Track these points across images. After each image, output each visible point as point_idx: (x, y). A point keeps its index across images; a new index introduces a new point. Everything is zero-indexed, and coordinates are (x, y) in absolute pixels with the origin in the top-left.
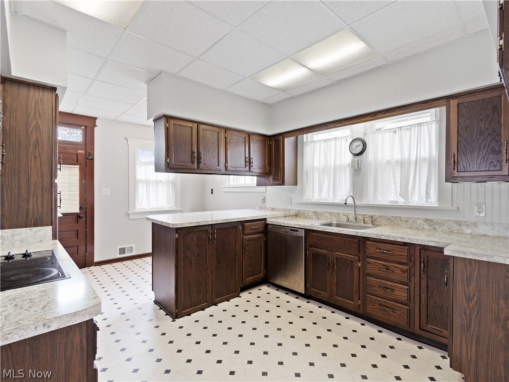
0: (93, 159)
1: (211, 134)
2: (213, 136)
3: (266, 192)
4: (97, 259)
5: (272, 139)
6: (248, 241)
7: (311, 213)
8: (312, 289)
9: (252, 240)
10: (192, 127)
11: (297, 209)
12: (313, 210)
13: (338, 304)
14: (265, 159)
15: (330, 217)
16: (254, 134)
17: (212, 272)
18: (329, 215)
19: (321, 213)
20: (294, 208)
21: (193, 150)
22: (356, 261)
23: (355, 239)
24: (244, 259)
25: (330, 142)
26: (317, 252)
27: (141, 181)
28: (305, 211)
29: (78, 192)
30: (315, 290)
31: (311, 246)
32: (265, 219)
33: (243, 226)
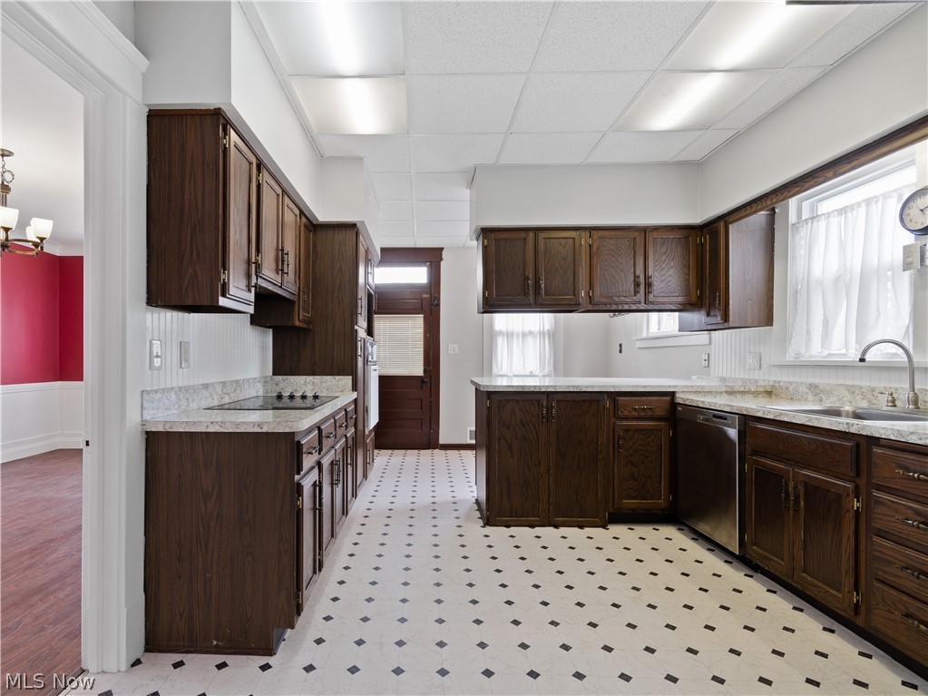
0: (438, 305)
1: (560, 245)
2: (564, 247)
3: (710, 343)
4: (442, 441)
5: (705, 231)
6: (627, 431)
7: (803, 389)
8: (754, 547)
9: (638, 430)
10: (524, 239)
11: (773, 378)
12: (810, 380)
13: (808, 593)
14: (689, 275)
15: (848, 397)
16: (657, 228)
17: (549, 470)
18: (846, 393)
19: (828, 388)
20: (767, 378)
21: (527, 273)
22: (848, 495)
23: (849, 440)
24: (616, 462)
25: (855, 212)
26: (764, 466)
27: (500, 333)
28: (791, 383)
29: (422, 349)
30: (761, 551)
31: (755, 453)
32: (673, 394)
33: (615, 403)
